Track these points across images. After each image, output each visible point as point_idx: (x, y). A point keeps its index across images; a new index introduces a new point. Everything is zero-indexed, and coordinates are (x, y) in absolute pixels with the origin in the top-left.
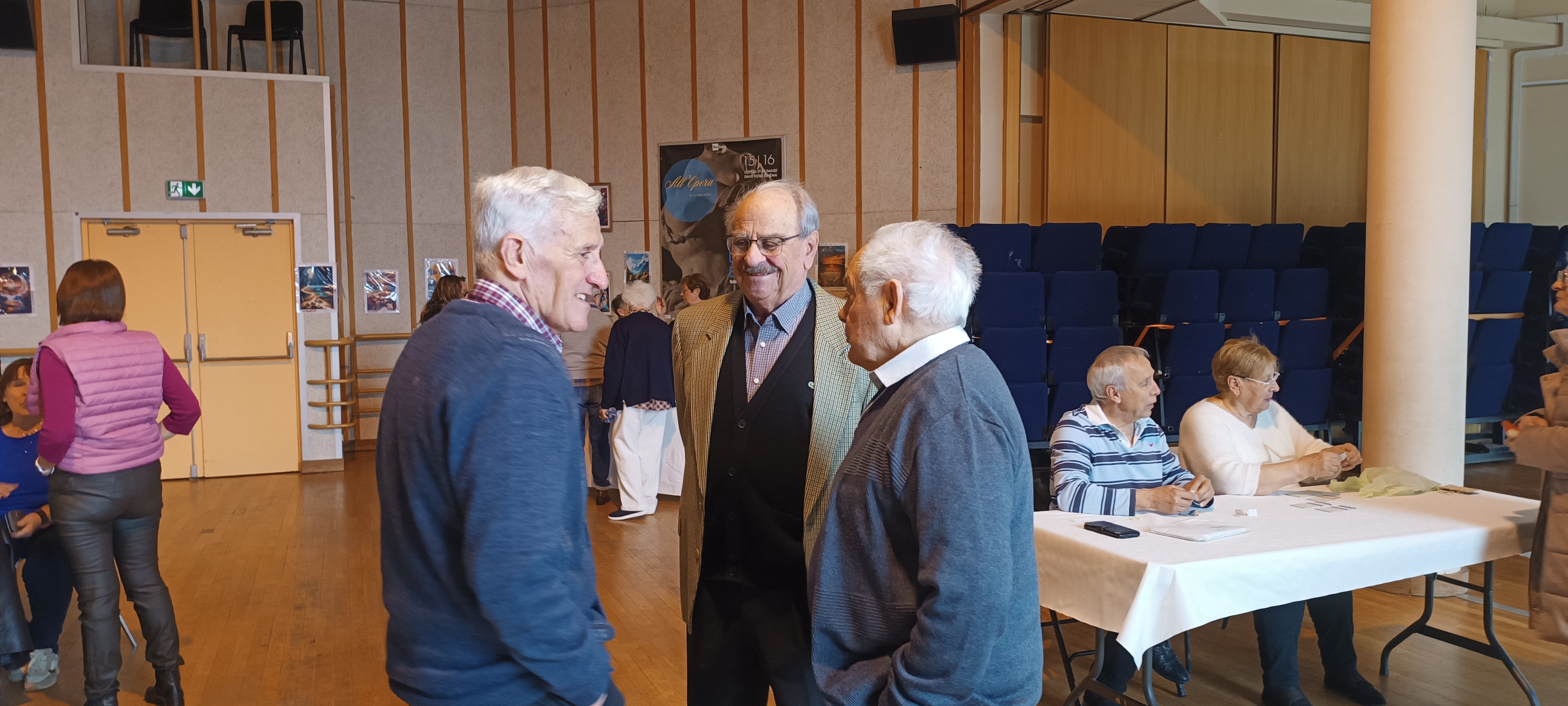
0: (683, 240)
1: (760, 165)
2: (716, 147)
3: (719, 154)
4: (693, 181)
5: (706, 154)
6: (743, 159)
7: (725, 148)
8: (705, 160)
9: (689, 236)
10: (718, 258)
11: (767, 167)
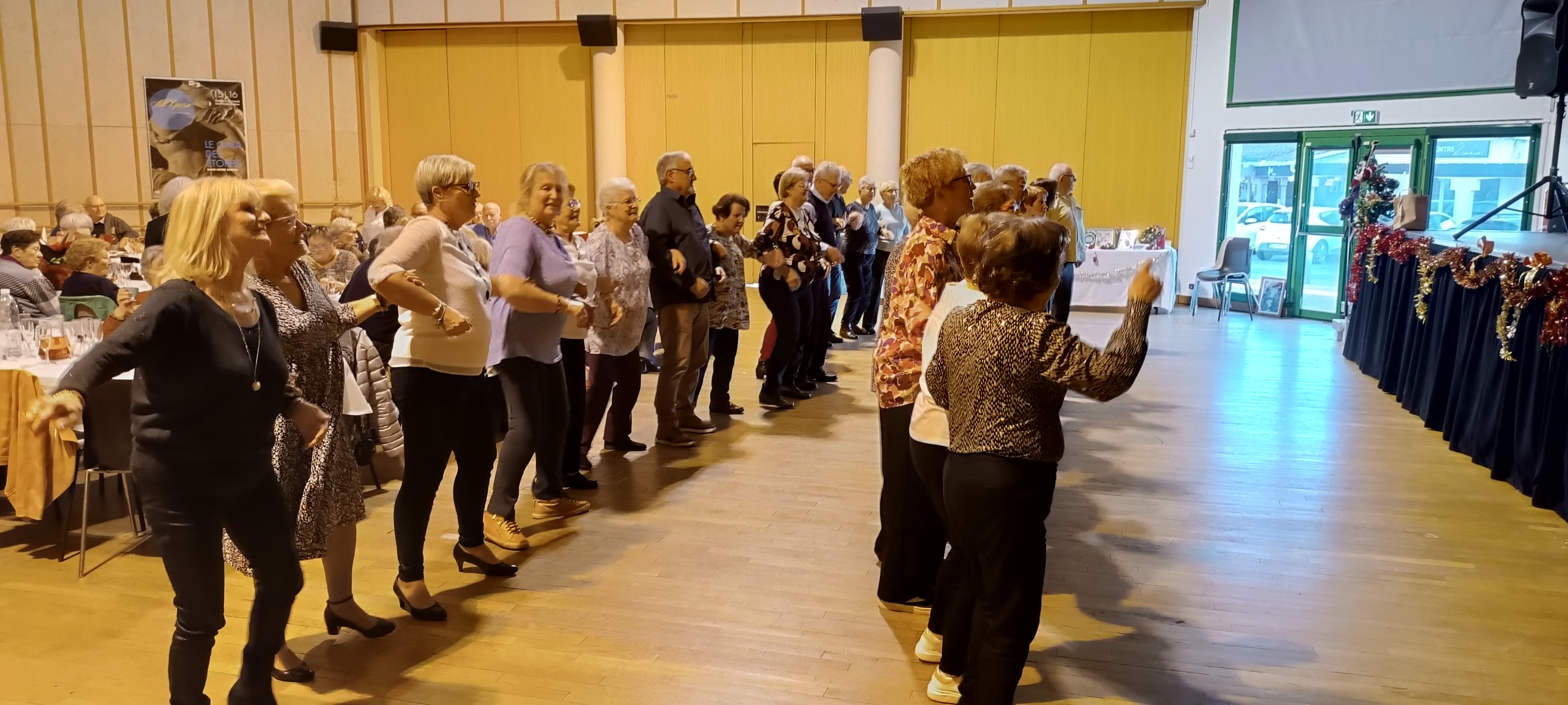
0: (168, 142)
1: (226, 97)
2: (191, 84)
3: (194, 87)
4: (174, 104)
5: (183, 86)
6: (214, 93)
7: (199, 85)
8: (184, 91)
9: (173, 139)
10: (197, 155)
11: (232, 99)
